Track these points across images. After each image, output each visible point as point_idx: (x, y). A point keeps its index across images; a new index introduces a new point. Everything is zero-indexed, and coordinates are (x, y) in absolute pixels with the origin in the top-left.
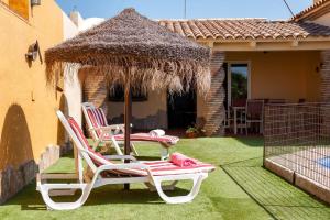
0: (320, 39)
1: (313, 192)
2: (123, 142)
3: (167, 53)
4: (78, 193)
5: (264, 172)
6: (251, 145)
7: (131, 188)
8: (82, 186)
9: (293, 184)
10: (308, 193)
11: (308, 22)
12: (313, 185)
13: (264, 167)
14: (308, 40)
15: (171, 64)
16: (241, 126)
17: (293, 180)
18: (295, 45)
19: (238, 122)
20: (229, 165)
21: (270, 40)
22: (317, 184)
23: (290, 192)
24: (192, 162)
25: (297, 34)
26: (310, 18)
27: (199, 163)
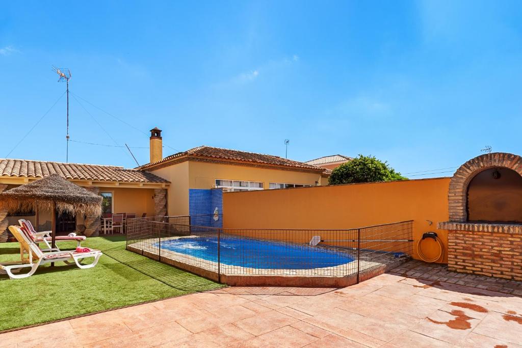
0: (154, 183)
1: (151, 256)
2: (51, 242)
3: (82, 200)
4: (29, 270)
5: (127, 252)
6: (113, 241)
7: (55, 265)
8: (31, 265)
9: (142, 255)
10: (148, 257)
11: (147, 172)
12: (151, 254)
13: (127, 249)
14: (148, 183)
15: (83, 205)
16: (109, 229)
17: (142, 253)
18: (141, 186)
19: (107, 227)
20: (106, 251)
21: (127, 183)
22: (153, 253)
23: (140, 258)
24: (88, 250)
25: (142, 180)
26: (148, 170)
27: (92, 250)
